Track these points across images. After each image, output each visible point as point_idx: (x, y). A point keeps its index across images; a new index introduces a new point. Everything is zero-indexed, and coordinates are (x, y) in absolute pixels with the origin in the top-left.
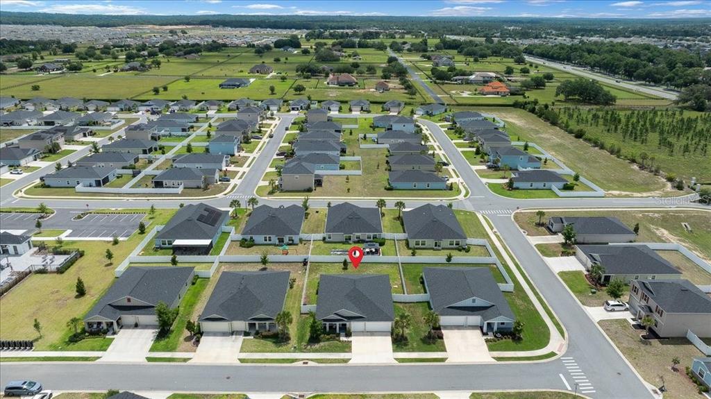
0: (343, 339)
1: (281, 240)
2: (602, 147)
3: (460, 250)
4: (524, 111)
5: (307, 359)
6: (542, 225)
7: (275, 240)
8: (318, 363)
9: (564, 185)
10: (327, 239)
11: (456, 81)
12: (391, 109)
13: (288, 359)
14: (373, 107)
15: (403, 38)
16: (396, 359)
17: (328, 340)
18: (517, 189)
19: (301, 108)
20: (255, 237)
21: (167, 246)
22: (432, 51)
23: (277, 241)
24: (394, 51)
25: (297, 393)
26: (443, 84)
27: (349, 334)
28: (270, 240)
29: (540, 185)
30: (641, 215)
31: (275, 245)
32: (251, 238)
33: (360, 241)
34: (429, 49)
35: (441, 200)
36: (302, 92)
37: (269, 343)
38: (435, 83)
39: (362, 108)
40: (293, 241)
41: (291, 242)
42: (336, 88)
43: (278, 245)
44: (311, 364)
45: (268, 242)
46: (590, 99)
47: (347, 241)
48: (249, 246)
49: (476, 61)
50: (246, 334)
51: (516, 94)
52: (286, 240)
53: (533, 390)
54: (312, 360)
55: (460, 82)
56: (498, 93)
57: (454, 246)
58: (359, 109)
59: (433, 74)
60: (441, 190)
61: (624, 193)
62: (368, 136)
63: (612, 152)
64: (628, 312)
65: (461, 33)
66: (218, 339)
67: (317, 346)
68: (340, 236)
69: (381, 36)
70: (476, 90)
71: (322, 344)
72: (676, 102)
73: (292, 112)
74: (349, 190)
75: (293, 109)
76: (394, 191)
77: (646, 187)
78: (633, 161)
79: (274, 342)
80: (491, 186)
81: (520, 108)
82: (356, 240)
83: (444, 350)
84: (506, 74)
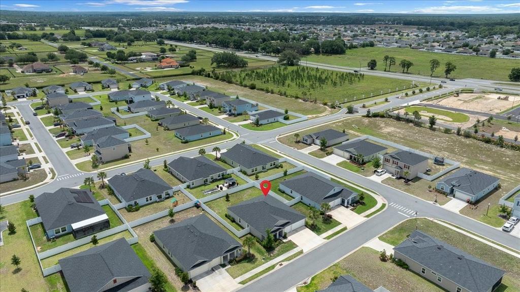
0: (285, 241)
1: (160, 197)
2: (272, 93)
3: (278, 168)
4: (201, 76)
5: (280, 262)
6: (299, 142)
7: (154, 198)
8: (288, 261)
9: (284, 117)
10: (192, 186)
11: (131, 60)
12: (111, 86)
13: (269, 268)
14: (94, 87)
15: (43, 30)
16: (324, 238)
17: (278, 245)
18: (261, 125)
19: (27, 96)
20: (138, 201)
21: (61, 233)
22: (84, 40)
23: (157, 198)
24: (50, 41)
25: (301, 283)
26: (125, 63)
27: (285, 237)
28: (151, 200)
29: (271, 120)
30: (334, 125)
31: (156, 202)
32: (135, 203)
33: (214, 181)
34: (81, 38)
35: (227, 142)
36: (7, 82)
37: (245, 264)
38: (117, 63)
39: (85, 88)
40: (169, 194)
41: (167, 196)
42: (33, 76)
43: (159, 202)
44: (285, 263)
45: (149, 202)
46: (233, 65)
47: (205, 184)
48: (137, 210)
49: (129, 45)
50: (223, 266)
51: (184, 66)
52: (164, 195)
53: (398, 224)
54: (283, 261)
55: (135, 61)
56: (172, 67)
57: (273, 166)
58: (83, 89)
59: (108, 57)
60: (219, 135)
61: (314, 116)
62: (120, 108)
63: (281, 94)
64: (387, 173)
65: (92, 25)
66: (207, 278)
67: (276, 252)
68: (200, 181)
69: (21, 29)
70: (156, 66)
71: (277, 249)
72: (278, 62)
73: (19, 100)
74: (158, 149)
75: (19, 97)
76: (190, 143)
77: (317, 111)
78: (297, 98)
79: (248, 262)
80: (245, 126)
81: (197, 75)
82: (211, 180)
83: (340, 224)
84: (161, 52)
